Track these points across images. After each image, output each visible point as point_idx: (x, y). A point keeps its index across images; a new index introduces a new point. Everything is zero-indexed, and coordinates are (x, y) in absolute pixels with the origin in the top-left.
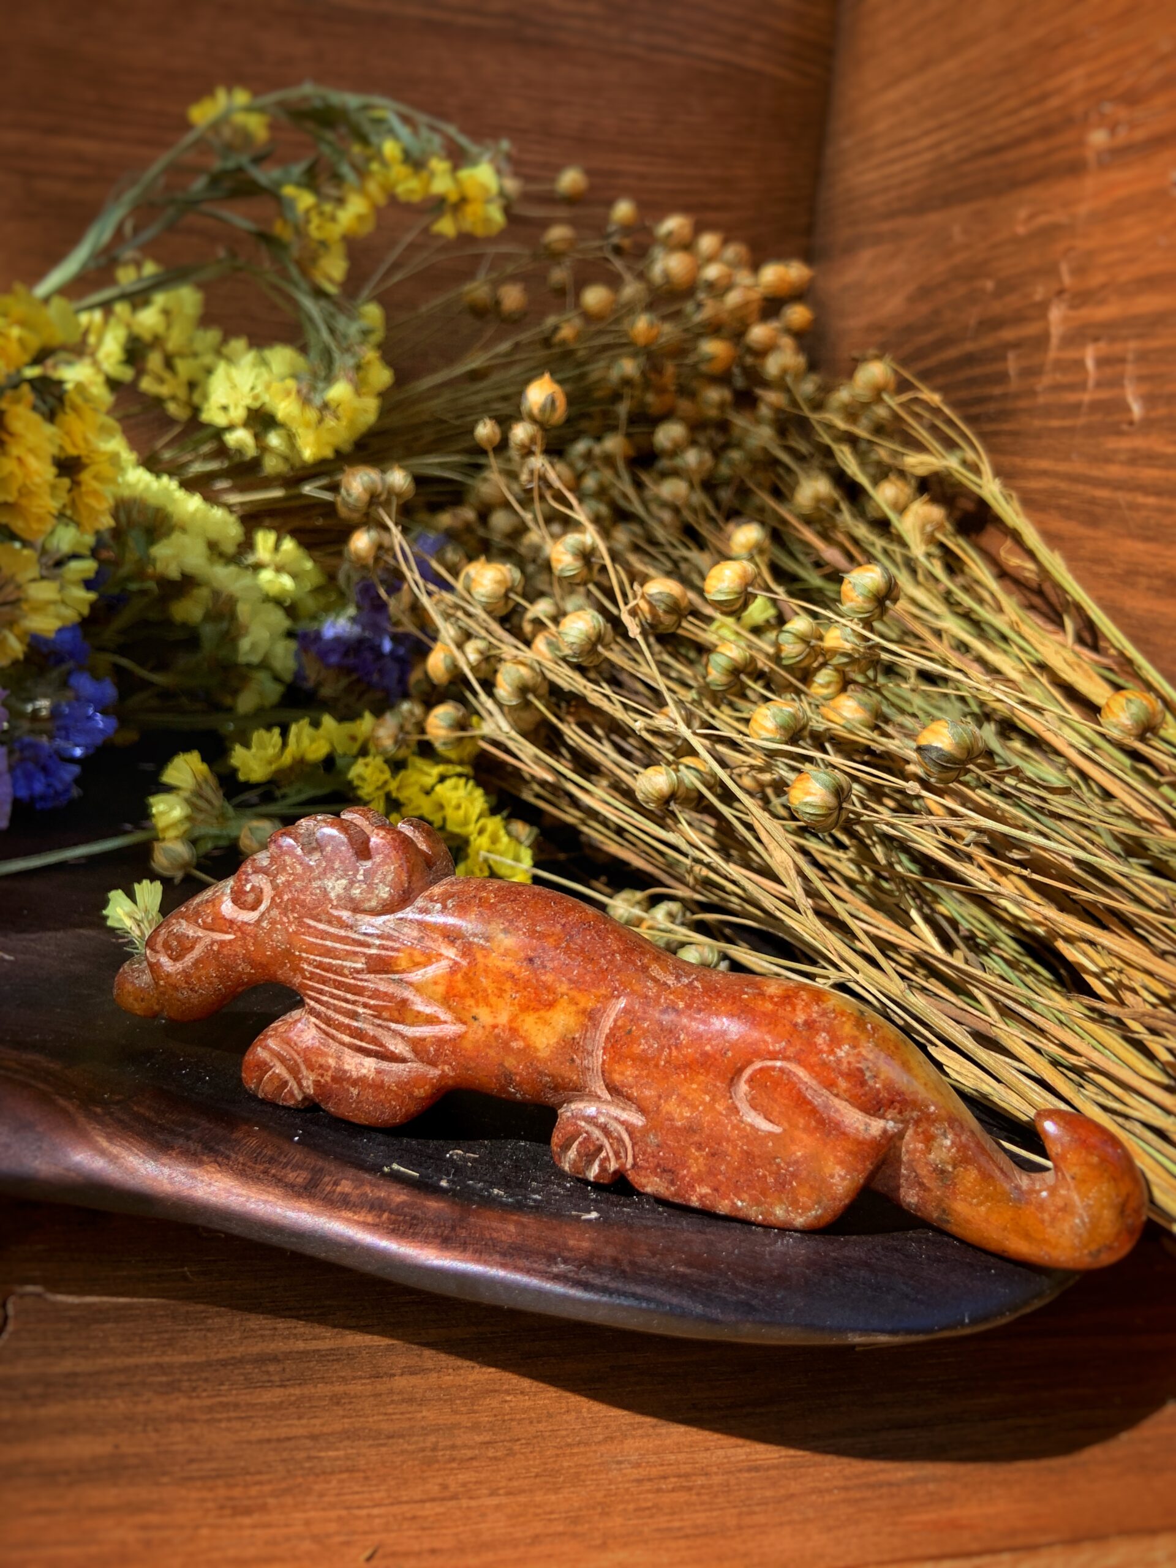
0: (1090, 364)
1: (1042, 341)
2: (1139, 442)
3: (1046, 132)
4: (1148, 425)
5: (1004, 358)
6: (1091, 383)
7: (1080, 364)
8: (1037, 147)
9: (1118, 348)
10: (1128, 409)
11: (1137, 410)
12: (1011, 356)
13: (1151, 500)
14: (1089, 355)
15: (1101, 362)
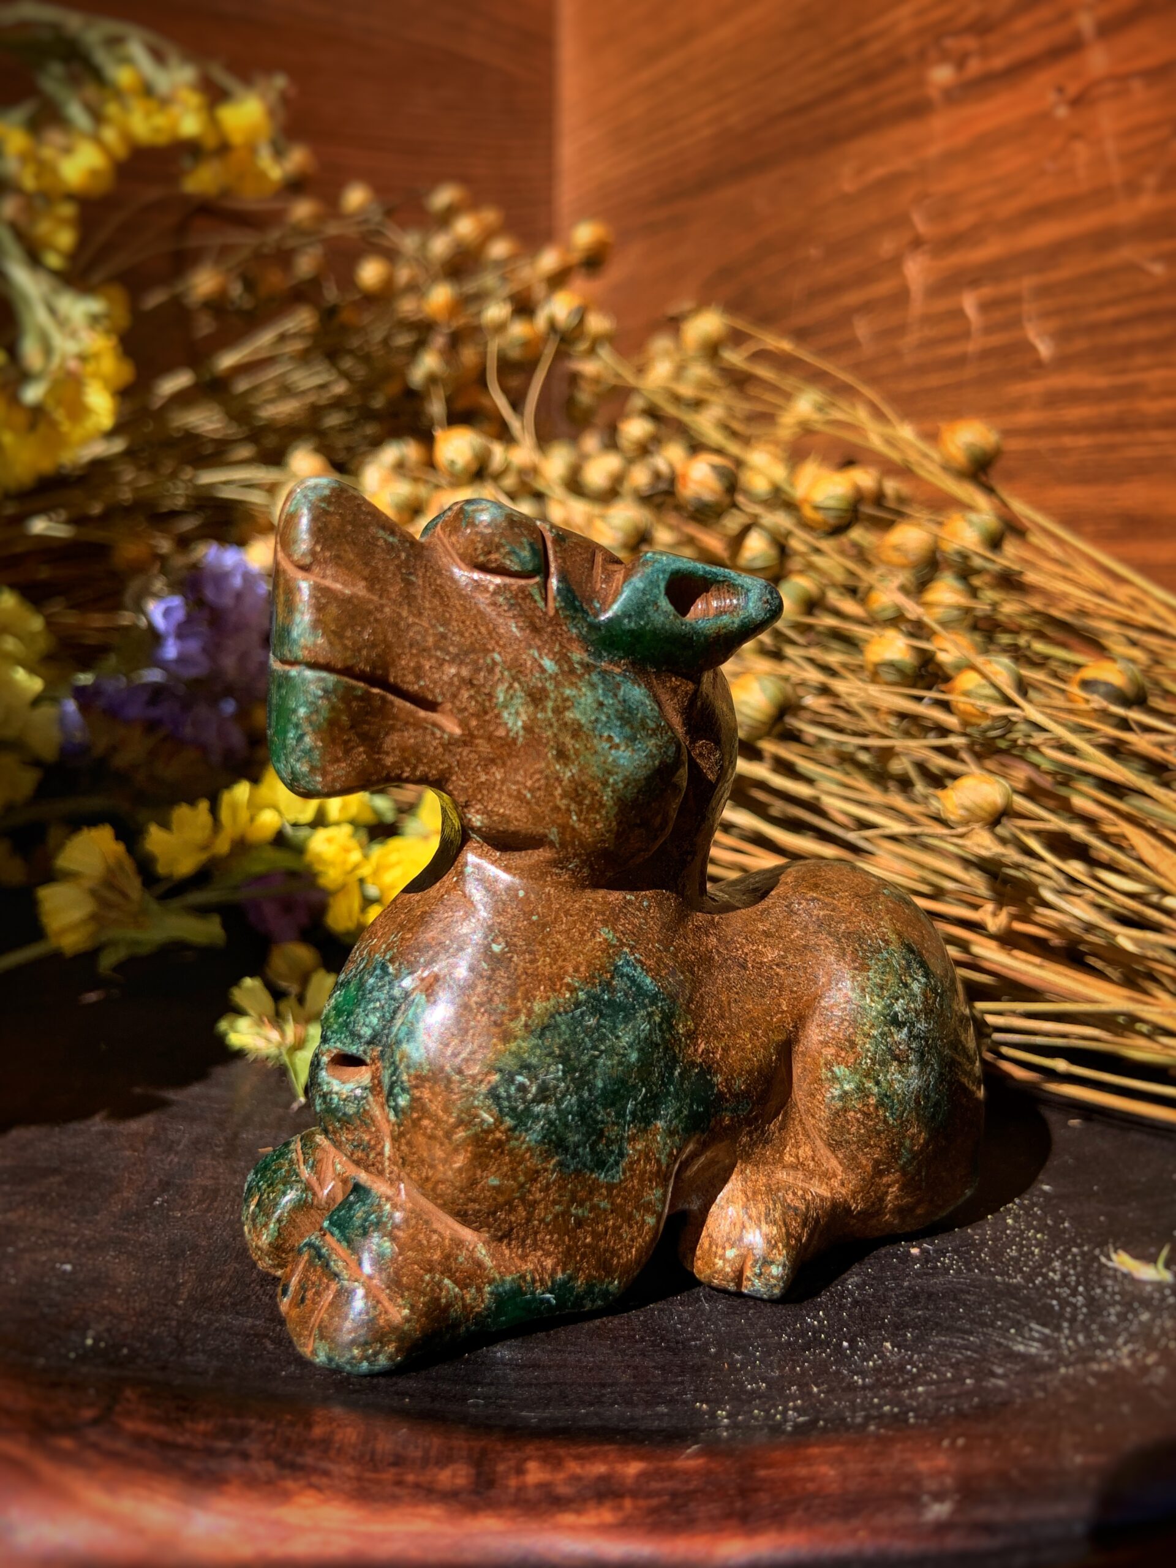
0: (971, 311)
1: (901, 297)
2: (1055, 382)
3: (870, 78)
6: (976, 330)
7: (958, 313)
8: (859, 96)
9: (1009, 288)
10: (1033, 351)
11: (1045, 349)
12: (859, 321)
14: (969, 303)
15: (986, 307)
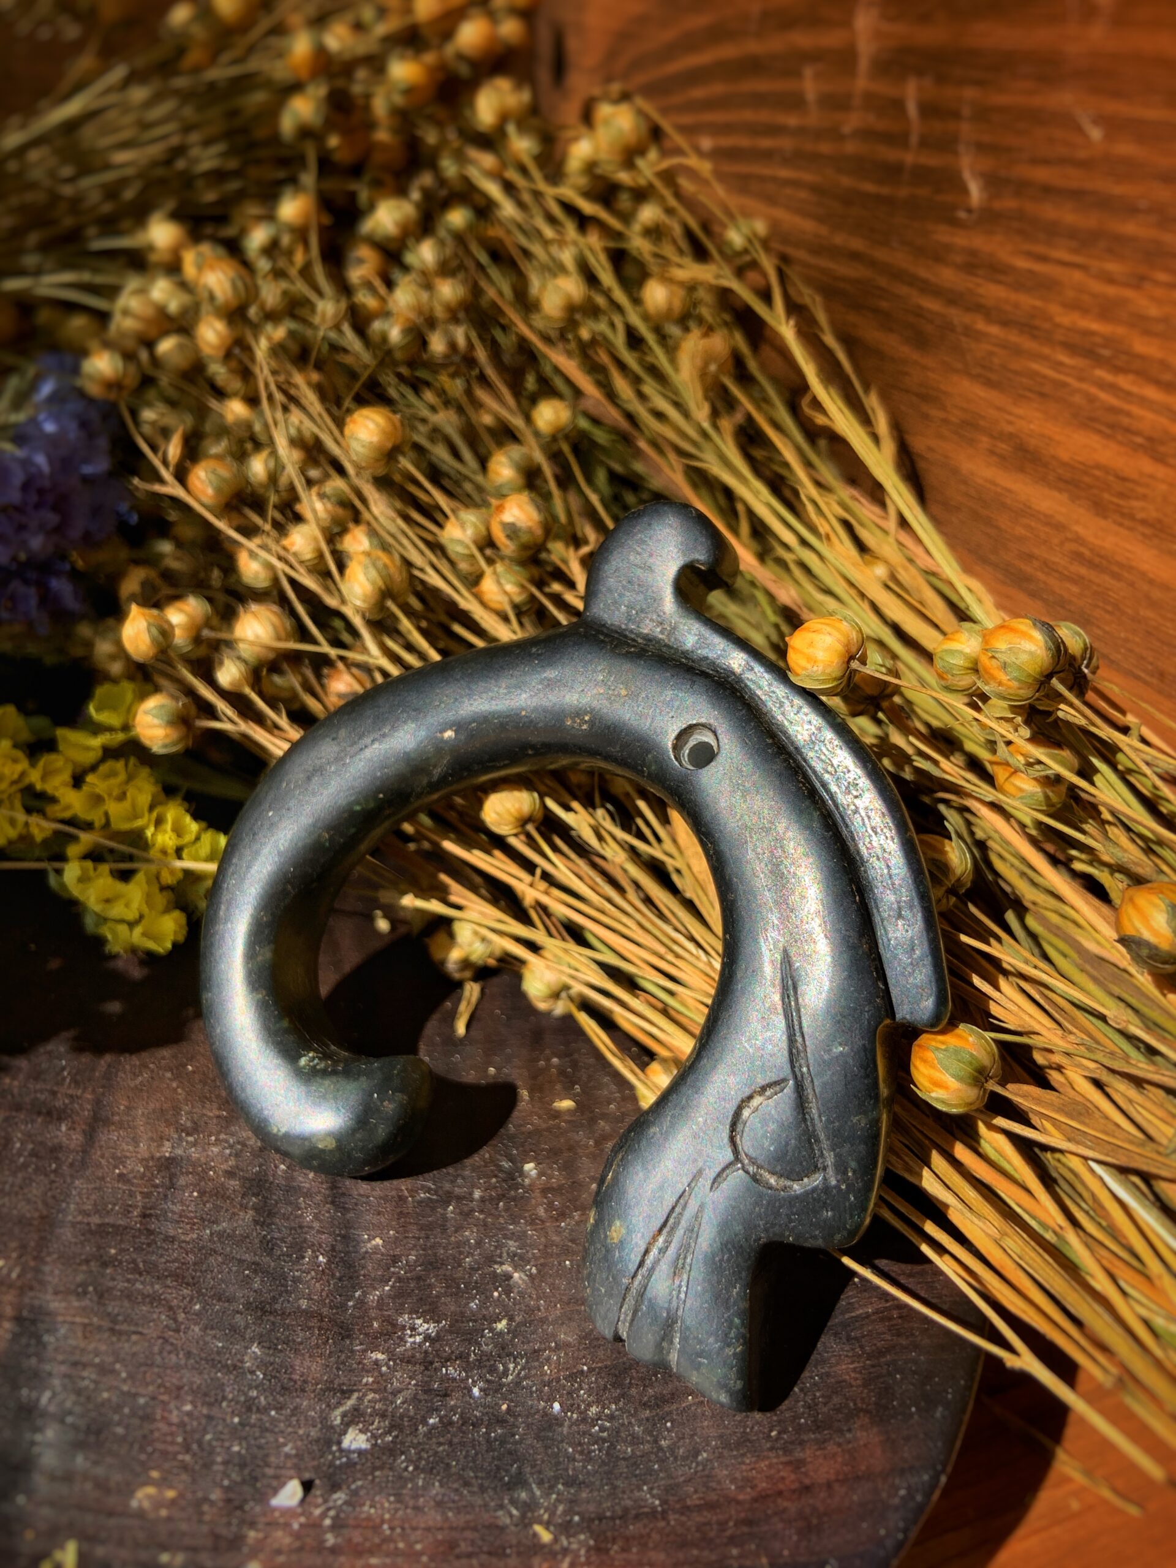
0: (912, 109)
1: (846, 59)
2: (978, 241)
4: (989, 218)
5: (798, 75)
6: (914, 139)
7: (897, 105)
9: (948, 94)
10: (965, 191)
11: (975, 191)
12: (808, 72)
13: (994, 330)
14: (911, 95)
15: (928, 110)
